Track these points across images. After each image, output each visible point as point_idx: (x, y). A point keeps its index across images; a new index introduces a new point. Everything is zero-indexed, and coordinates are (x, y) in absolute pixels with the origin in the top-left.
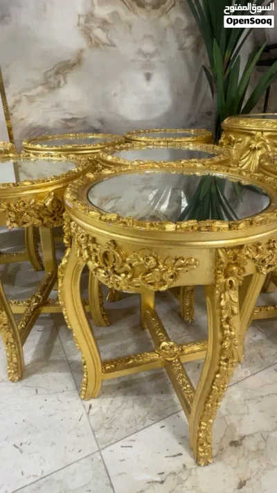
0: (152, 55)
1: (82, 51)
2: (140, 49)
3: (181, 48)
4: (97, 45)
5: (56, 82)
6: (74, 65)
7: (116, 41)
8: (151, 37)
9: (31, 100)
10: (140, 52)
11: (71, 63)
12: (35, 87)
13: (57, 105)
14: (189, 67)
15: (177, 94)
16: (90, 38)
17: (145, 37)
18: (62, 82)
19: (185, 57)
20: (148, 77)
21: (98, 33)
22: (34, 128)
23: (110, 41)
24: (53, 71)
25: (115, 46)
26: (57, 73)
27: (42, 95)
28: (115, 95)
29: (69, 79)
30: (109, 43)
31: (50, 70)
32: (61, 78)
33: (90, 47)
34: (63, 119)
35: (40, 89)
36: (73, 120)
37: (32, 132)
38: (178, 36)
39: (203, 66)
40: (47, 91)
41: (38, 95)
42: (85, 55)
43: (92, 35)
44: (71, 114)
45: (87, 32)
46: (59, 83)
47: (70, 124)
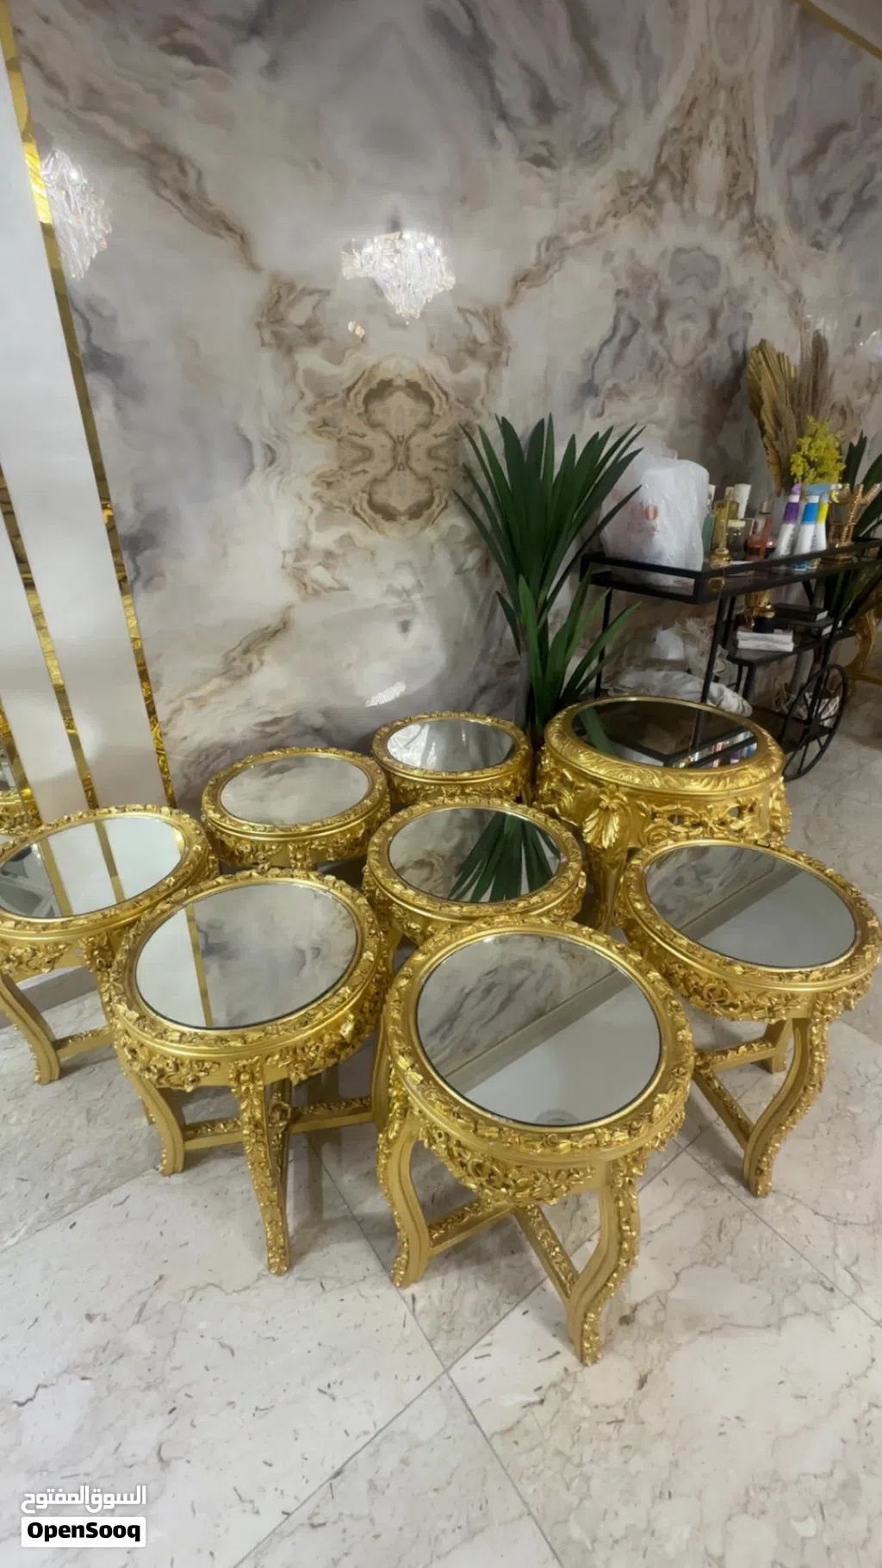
0: (407, 592)
1: (290, 607)
2: (390, 586)
3: (460, 571)
4: (316, 593)
5: (245, 667)
6: (276, 632)
7: (347, 580)
8: (410, 564)
9: (200, 703)
10: (391, 590)
11: (270, 630)
12: (207, 682)
13: (248, 704)
14: (474, 598)
15: (456, 646)
16: (305, 584)
17: (399, 565)
18: (256, 664)
19: (467, 583)
20: (405, 627)
21: (319, 574)
22: (207, 749)
23: (338, 581)
24: (240, 649)
25: (346, 588)
26: (247, 651)
27: (219, 691)
28: (349, 666)
29: (267, 657)
30: (336, 586)
31: (234, 649)
32: (254, 658)
33: (304, 599)
34: (255, 725)
35: (216, 683)
36: (276, 721)
37: (203, 757)
38: (453, 554)
39: (498, 593)
40: (228, 683)
41: (214, 693)
42: (295, 614)
43: (307, 580)
44: (272, 712)
45: (298, 577)
46: (250, 666)
47: (269, 730)
